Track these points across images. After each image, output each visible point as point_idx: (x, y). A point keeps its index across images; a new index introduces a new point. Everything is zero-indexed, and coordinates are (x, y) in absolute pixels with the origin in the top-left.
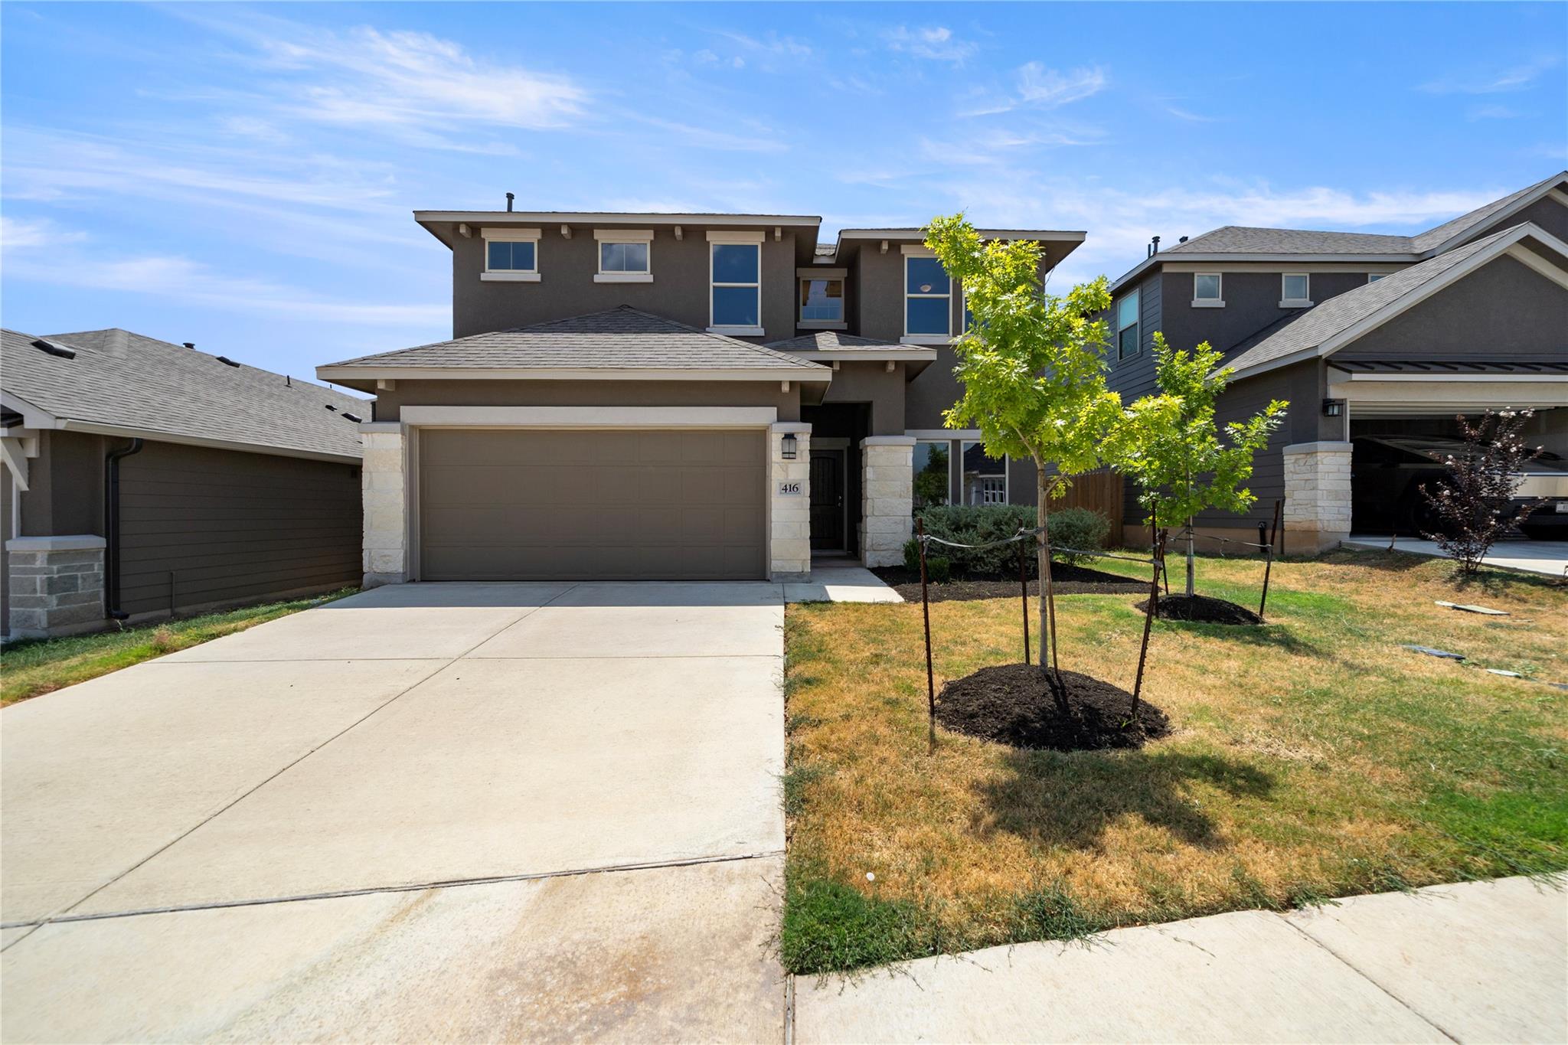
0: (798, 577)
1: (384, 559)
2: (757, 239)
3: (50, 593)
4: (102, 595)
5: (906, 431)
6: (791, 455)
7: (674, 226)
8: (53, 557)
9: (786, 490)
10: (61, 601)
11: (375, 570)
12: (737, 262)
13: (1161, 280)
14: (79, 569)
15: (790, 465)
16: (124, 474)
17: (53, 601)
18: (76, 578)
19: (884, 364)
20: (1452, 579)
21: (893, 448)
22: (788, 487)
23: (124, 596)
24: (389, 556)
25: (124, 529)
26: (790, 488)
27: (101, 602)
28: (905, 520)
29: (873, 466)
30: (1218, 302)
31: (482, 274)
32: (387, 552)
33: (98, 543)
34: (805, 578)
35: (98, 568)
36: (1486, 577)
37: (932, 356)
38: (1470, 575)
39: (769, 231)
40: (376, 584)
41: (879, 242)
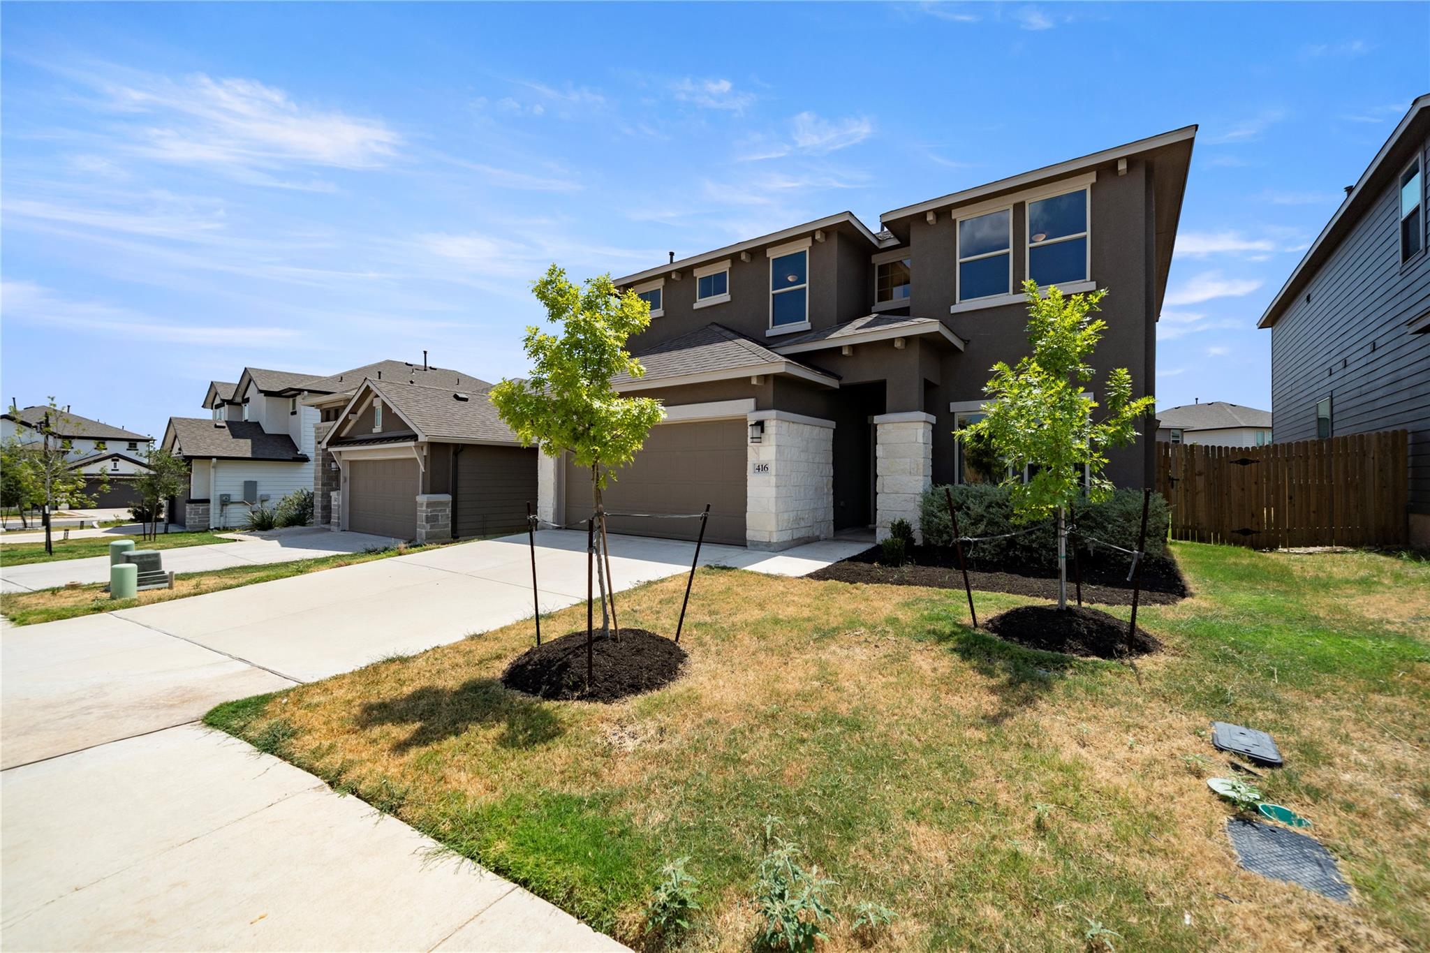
3: (427, 523)
4: (450, 525)
8: (429, 505)
10: (432, 527)
14: (440, 511)
16: (461, 462)
17: (428, 526)
18: (438, 516)
19: (892, 341)
21: (903, 425)
23: (460, 526)
25: (460, 491)
27: (450, 529)
28: (915, 498)
29: (882, 444)
33: (447, 498)
35: (448, 511)
40: (543, 528)
41: (924, 214)
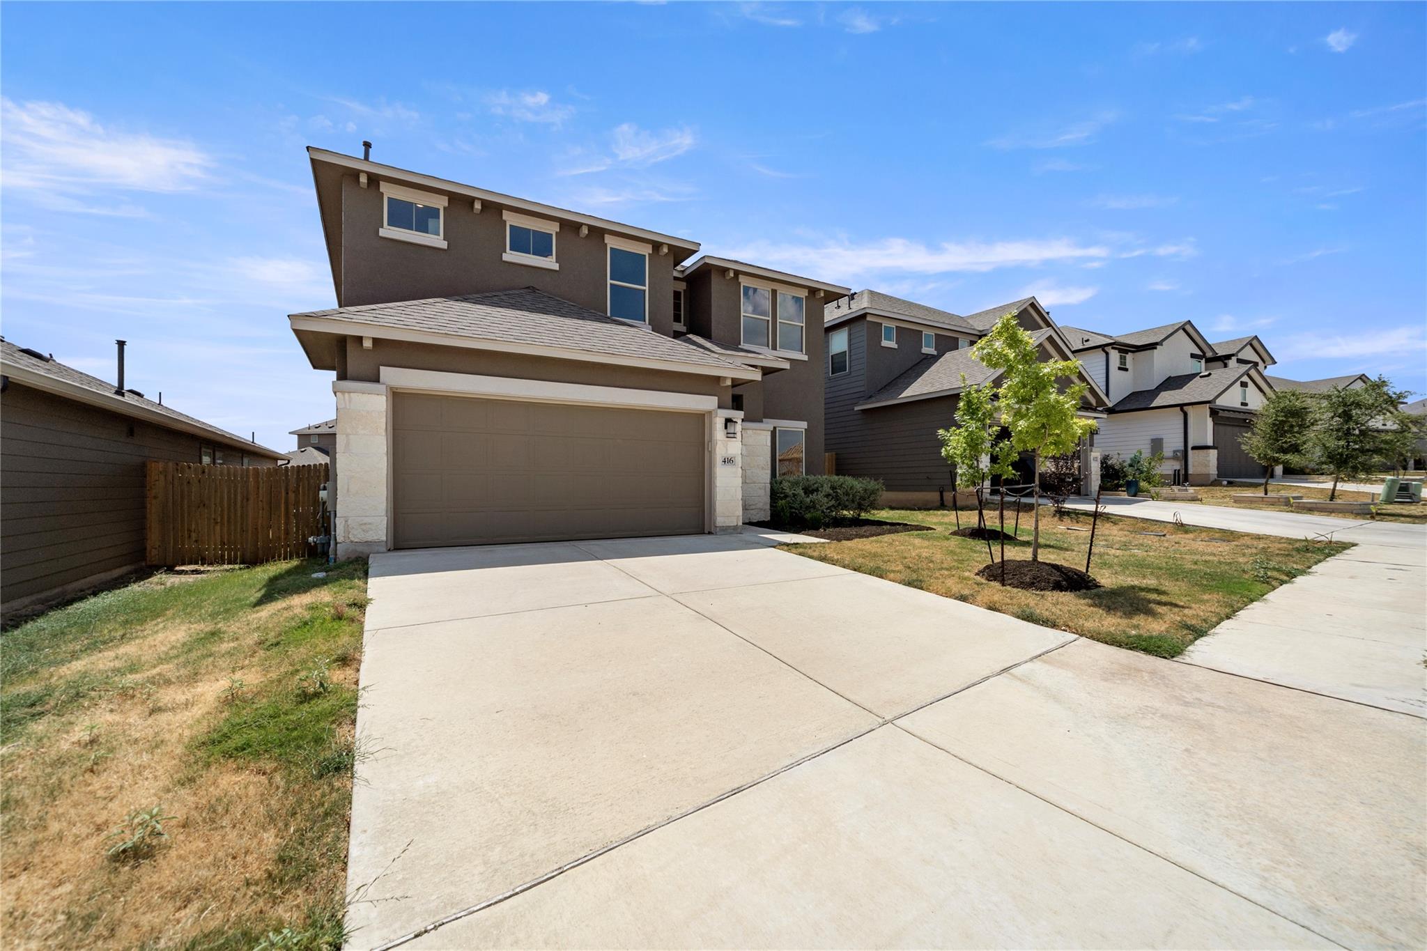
0: (734, 529)
1: (363, 527)
2: (646, 250)
5: (764, 420)
6: (732, 435)
7: (581, 225)
9: (725, 462)
11: (352, 539)
12: (628, 266)
13: (865, 325)
15: (729, 443)
20: (1054, 515)
22: (726, 460)
24: (370, 524)
26: (728, 461)
30: (892, 344)
31: (380, 229)
32: (366, 520)
34: (739, 530)
36: (1068, 513)
37: (787, 366)
38: (1061, 514)
39: (657, 246)
